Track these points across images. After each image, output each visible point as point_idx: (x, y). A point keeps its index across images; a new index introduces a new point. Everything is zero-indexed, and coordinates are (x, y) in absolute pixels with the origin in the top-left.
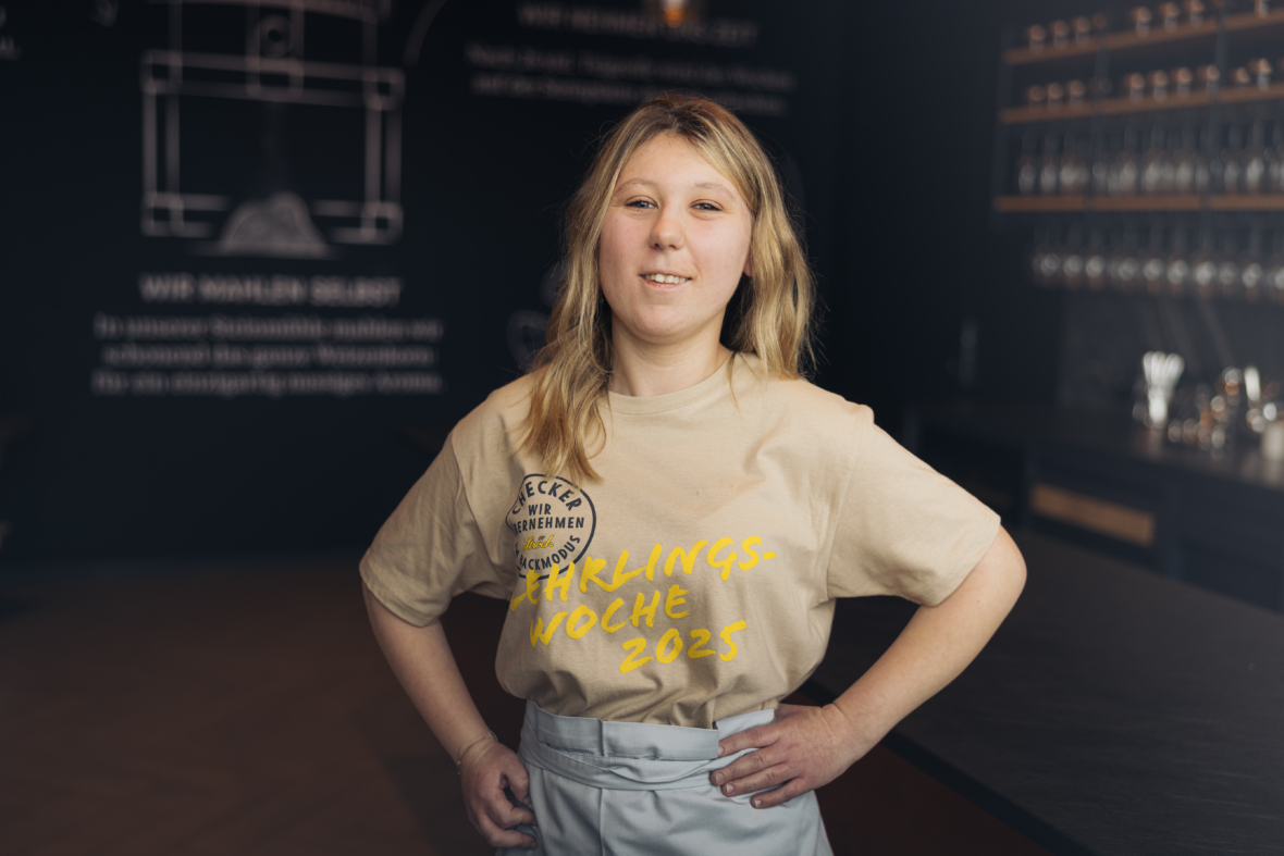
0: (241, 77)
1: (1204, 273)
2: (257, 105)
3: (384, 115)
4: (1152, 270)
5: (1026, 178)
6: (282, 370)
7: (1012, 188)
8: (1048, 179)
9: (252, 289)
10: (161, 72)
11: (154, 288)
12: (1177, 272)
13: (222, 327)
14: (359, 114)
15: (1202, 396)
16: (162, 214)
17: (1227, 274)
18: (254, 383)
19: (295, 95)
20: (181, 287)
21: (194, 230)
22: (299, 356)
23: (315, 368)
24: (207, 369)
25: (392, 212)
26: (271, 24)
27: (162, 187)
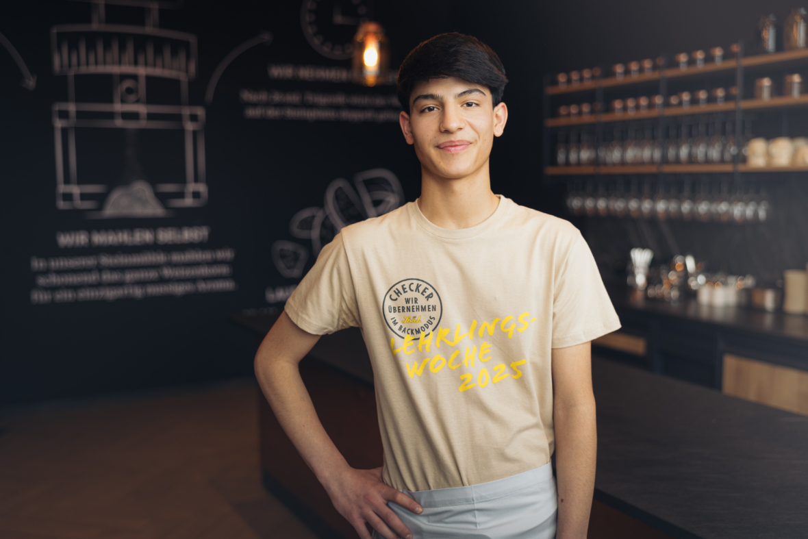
0: (111, 116)
1: (661, 206)
2: (121, 131)
3: (195, 133)
4: (633, 205)
5: (561, 157)
6: (142, 283)
7: (554, 162)
8: (573, 157)
9: (123, 237)
10: (64, 115)
11: (65, 240)
12: (646, 206)
13: (106, 260)
14: (181, 132)
15: (664, 271)
16: (68, 197)
17: (673, 206)
18: (126, 292)
19: (143, 124)
20: (81, 238)
21: (87, 205)
22: (152, 274)
23: (162, 281)
24: (98, 285)
25: (202, 188)
26: (128, 84)
27: (67, 181)
